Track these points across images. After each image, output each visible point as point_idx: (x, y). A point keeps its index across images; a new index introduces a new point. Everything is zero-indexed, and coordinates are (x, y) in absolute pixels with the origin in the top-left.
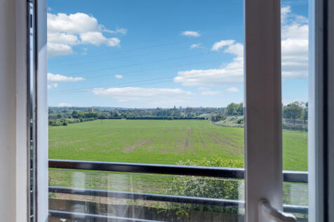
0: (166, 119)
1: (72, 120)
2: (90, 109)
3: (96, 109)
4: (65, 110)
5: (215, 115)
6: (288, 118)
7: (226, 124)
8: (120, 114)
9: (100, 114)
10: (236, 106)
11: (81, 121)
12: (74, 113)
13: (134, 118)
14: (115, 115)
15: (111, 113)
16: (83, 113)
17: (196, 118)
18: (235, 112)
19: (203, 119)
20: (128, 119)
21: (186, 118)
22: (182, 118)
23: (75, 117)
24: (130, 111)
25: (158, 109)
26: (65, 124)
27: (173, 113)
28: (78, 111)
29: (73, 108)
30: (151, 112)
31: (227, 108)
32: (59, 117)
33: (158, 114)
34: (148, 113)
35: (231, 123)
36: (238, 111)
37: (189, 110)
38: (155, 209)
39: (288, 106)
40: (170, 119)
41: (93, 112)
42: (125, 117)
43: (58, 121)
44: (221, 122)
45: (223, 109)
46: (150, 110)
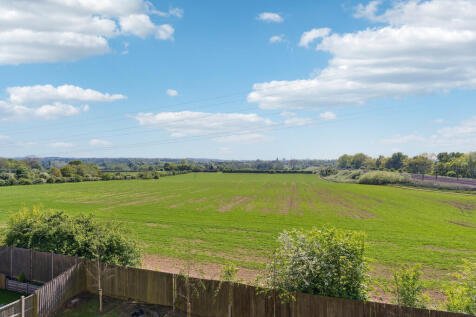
0: (268, 172)
1: (164, 172)
2: (183, 161)
3: (191, 161)
4: (156, 162)
5: (324, 169)
6: (414, 172)
7: (338, 179)
8: (215, 167)
9: (193, 166)
10: (349, 158)
11: (174, 174)
12: (166, 164)
13: (231, 172)
14: (211, 168)
15: (206, 166)
16: (176, 165)
17: (302, 172)
18: (348, 165)
19: (310, 172)
20: (224, 172)
21: (290, 172)
22: (285, 172)
23: (167, 170)
24: (227, 163)
25: (258, 161)
26: (156, 178)
27: (275, 166)
28: (170, 163)
29: (166, 160)
30: (250, 165)
31: (339, 161)
32: (150, 169)
33: (259, 167)
34: (247, 166)
35: (343, 179)
36: (352, 163)
37: (293, 162)
38: (253, 288)
39: (415, 158)
40: (272, 172)
41: (187, 164)
42: (221, 170)
43: (149, 174)
44: (332, 177)
45: (333, 162)
46: (248, 162)
